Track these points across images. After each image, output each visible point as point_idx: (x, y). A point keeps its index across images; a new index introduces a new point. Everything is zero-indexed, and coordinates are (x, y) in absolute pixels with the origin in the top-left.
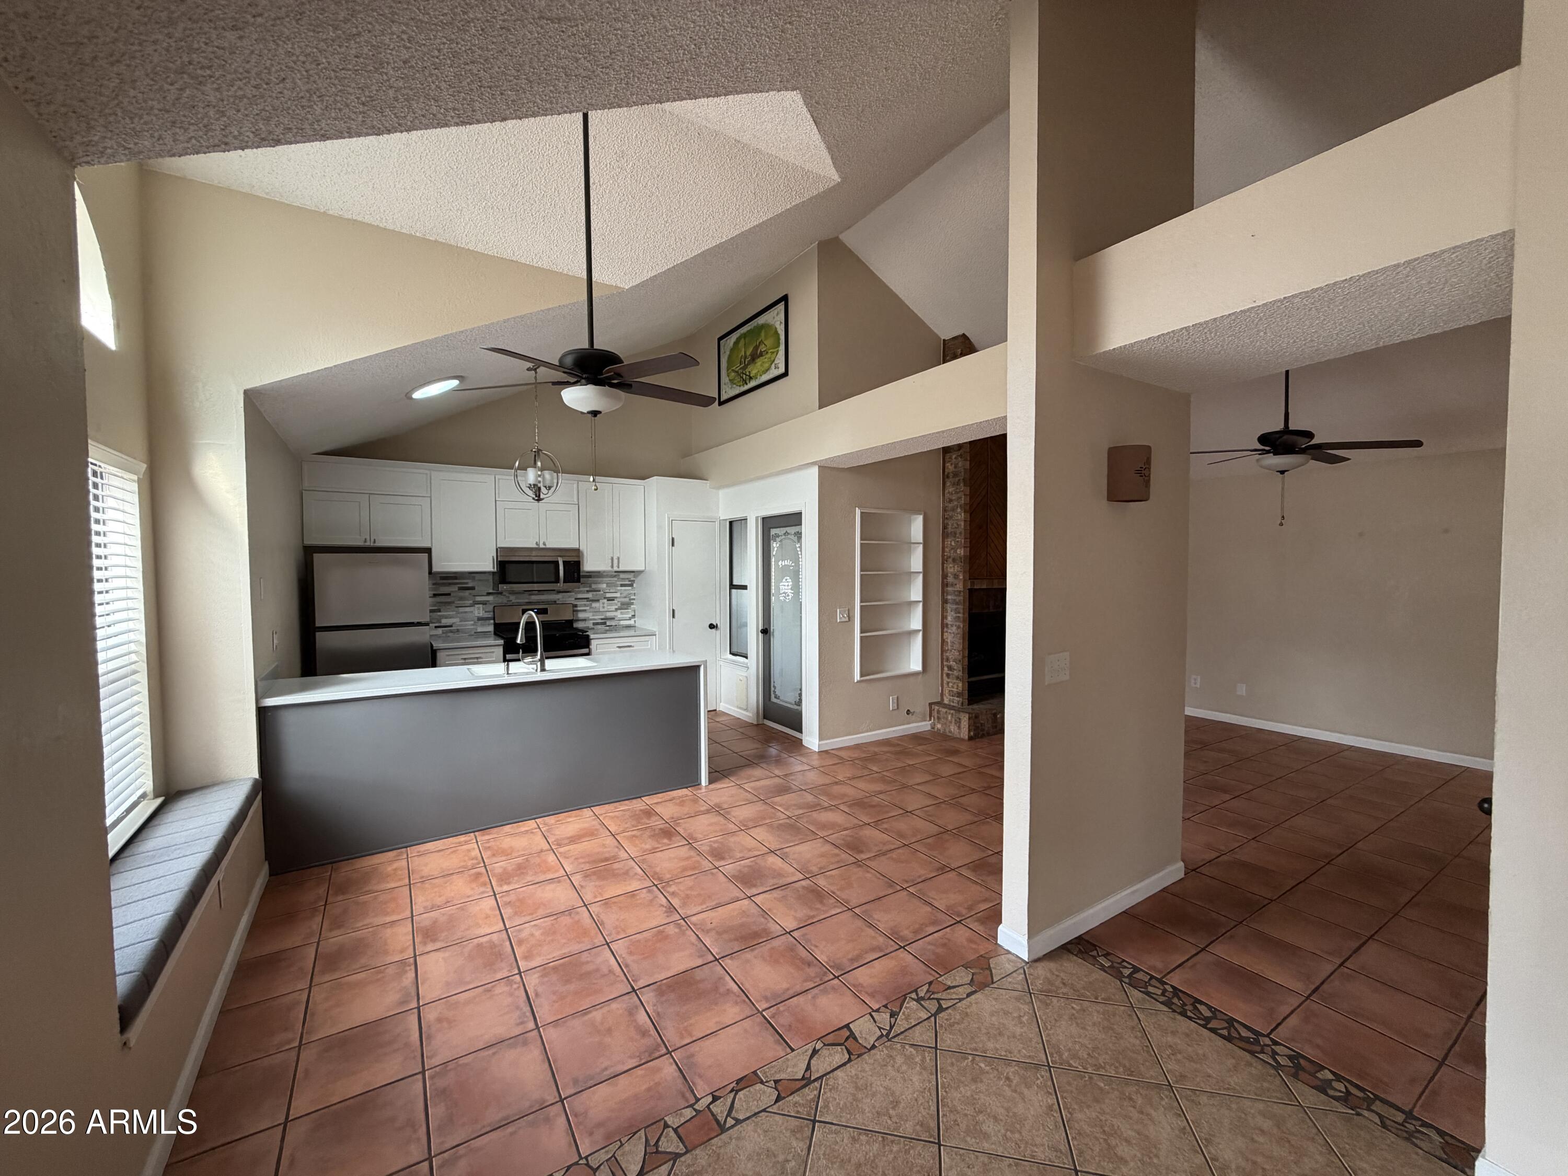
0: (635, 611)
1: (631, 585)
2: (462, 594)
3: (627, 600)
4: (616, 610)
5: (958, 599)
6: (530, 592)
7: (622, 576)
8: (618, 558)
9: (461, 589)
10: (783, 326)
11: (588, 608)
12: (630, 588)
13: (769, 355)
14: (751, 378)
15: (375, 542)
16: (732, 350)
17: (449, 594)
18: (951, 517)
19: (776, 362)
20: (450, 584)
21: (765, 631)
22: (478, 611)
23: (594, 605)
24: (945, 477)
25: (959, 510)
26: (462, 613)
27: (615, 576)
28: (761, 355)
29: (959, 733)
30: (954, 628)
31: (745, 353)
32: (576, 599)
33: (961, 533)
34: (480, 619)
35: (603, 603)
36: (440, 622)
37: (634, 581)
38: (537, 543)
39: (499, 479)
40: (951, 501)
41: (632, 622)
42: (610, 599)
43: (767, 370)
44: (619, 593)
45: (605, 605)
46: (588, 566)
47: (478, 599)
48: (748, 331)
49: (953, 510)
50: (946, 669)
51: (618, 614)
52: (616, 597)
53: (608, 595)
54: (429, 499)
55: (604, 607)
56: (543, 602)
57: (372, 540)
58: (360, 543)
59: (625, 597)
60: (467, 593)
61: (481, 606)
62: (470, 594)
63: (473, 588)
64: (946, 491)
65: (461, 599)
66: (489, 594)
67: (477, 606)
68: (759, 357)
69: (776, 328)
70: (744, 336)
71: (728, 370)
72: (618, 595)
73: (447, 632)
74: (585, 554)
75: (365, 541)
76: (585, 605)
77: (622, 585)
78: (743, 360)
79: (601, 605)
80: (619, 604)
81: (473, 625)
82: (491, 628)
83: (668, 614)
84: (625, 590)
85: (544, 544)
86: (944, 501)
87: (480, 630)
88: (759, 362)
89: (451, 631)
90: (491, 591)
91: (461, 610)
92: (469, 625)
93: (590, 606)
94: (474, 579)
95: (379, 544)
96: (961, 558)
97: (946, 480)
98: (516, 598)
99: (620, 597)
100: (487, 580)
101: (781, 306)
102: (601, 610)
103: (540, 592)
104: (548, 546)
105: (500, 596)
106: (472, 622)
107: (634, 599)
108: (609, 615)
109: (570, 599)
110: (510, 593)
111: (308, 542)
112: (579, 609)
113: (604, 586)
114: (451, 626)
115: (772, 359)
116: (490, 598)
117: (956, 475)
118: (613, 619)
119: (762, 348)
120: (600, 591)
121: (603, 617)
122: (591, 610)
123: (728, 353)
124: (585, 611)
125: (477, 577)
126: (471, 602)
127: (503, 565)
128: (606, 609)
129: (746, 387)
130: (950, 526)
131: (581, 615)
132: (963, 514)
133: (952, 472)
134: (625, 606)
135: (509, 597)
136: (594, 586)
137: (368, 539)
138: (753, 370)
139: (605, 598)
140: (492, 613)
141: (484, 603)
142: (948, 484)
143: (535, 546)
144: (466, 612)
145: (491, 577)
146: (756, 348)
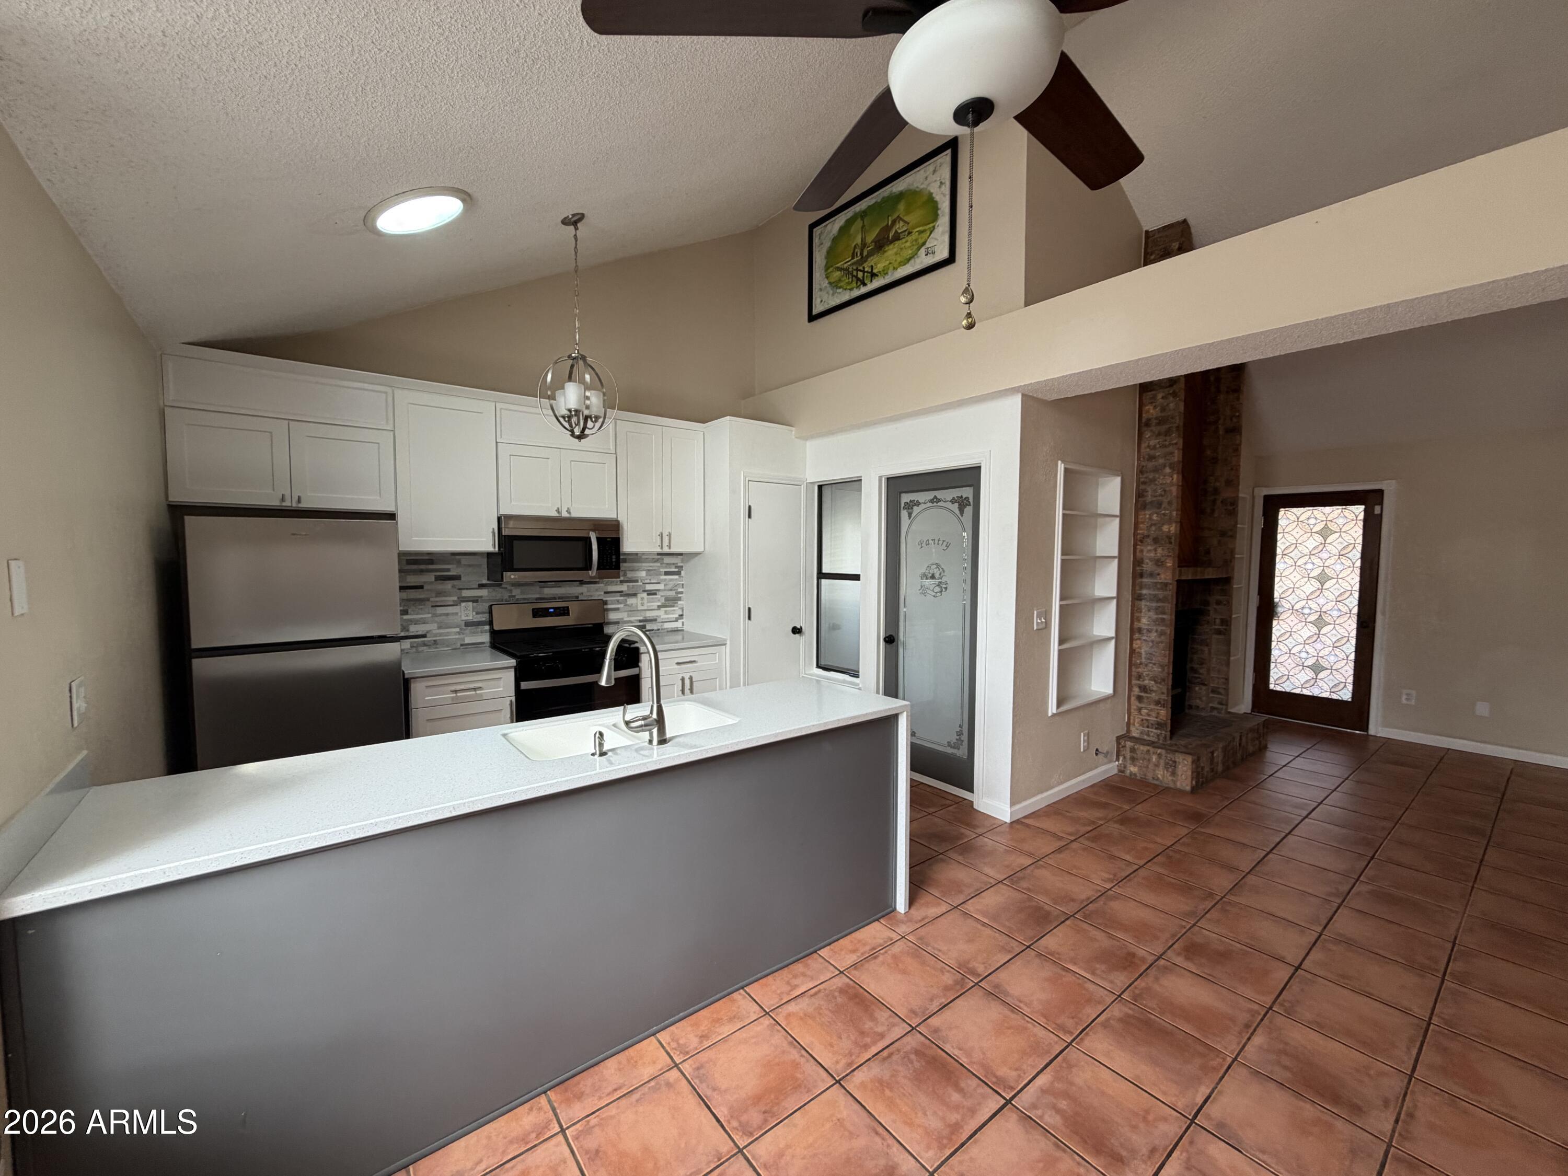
0: (682, 609)
1: (678, 573)
2: (441, 586)
3: (672, 594)
4: (659, 607)
5: (1161, 594)
6: (543, 583)
7: (667, 560)
8: (670, 535)
9: (438, 578)
10: (947, 189)
11: (621, 606)
12: (676, 577)
13: (914, 236)
14: (873, 275)
15: (299, 501)
16: (835, 240)
17: (421, 587)
18: (1153, 480)
19: (928, 245)
20: (422, 571)
21: (890, 640)
22: (466, 612)
23: (631, 601)
24: (1144, 424)
25: (1168, 470)
26: (441, 615)
27: (657, 561)
28: (897, 237)
29: (1175, 782)
30: (1154, 635)
31: (863, 240)
32: (606, 593)
33: (1170, 503)
34: (468, 624)
35: (642, 599)
36: (408, 630)
37: (682, 567)
38: (558, 511)
39: (501, 409)
40: (1151, 458)
41: (678, 625)
42: (651, 593)
43: (908, 260)
44: (662, 584)
45: (645, 601)
46: (629, 545)
47: (466, 593)
48: (869, 207)
49: (1156, 470)
50: (1136, 690)
51: (661, 614)
52: (658, 590)
53: (648, 587)
54: (392, 433)
55: (642, 605)
56: (562, 598)
57: (295, 499)
58: (274, 502)
59: (671, 590)
60: (448, 585)
61: (470, 604)
62: (453, 586)
63: (458, 578)
64: (1143, 445)
65: (439, 594)
66: (481, 586)
67: (463, 604)
68: (892, 242)
69: (931, 194)
70: (863, 215)
71: (826, 270)
72: (661, 587)
73: (418, 645)
74: (625, 527)
75: (283, 499)
76: (618, 602)
77: (667, 573)
78: (858, 251)
79: (639, 601)
80: (663, 599)
81: (459, 633)
82: (486, 638)
83: (743, 614)
84: (671, 580)
85: (568, 511)
86: (1139, 459)
87: (468, 640)
88: (891, 251)
89: (425, 644)
90: (485, 581)
91: (440, 610)
92: (452, 634)
93: (625, 602)
94: (459, 562)
95: (305, 505)
96: (1169, 538)
97: (1144, 429)
98: (522, 593)
99: (665, 590)
100: (480, 566)
101: (946, 157)
102: (640, 608)
103: (559, 583)
104: (575, 514)
105: (497, 589)
106: (458, 630)
107: (682, 593)
108: (650, 614)
109: (595, 592)
110: (512, 586)
111: (178, 496)
112: (609, 606)
113: (643, 574)
114: (424, 636)
115: (921, 241)
116: (484, 592)
117: (1161, 421)
118: (655, 620)
119: (900, 227)
120: (637, 581)
121: (641, 618)
122: (628, 608)
123: (828, 244)
124: (617, 609)
125: (464, 560)
126: (455, 598)
127: (507, 542)
128: (645, 608)
129: (863, 290)
130: (1150, 493)
131: (612, 616)
132: (1175, 476)
133: (1156, 418)
134: (671, 603)
135: (511, 591)
136: (630, 575)
137: (288, 497)
138: (879, 263)
139: (644, 591)
140: (487, 615)
141: (475, 600)
142: (1147, 435)
143: (555, 514)
144: (447, 615)
145: (484, 561)
146: (887, 229)
